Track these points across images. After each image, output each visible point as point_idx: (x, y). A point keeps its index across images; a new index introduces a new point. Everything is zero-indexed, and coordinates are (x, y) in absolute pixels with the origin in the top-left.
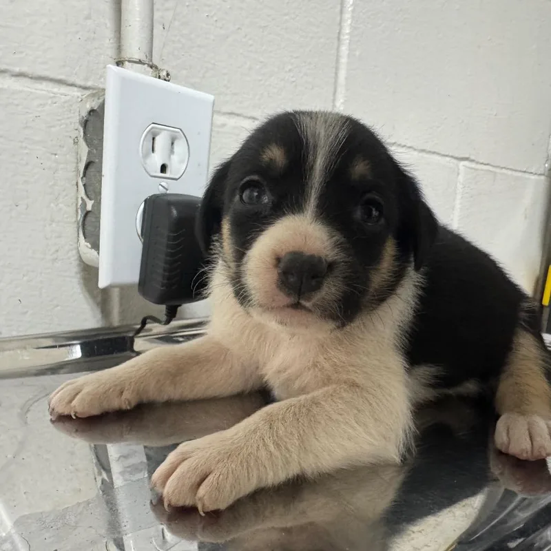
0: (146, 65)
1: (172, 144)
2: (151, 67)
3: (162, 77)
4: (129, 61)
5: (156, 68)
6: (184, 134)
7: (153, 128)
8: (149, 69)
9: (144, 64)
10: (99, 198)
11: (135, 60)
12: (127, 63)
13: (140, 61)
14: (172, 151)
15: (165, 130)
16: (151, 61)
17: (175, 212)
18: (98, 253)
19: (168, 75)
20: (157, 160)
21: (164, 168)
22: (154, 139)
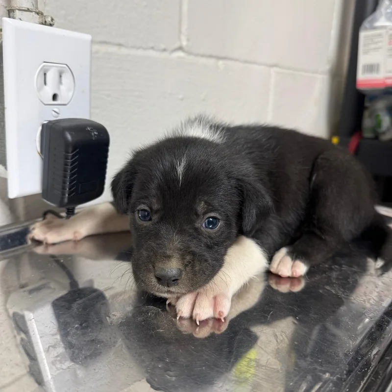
0: (34, 13)
1: (61, 76)
2: (38, 14)
3: (48, 22)
4: (20, 10)
5: (42, 14)
6: (69, 68)
7: (44, 66)
8: (37, 16)
9: (31, 12)
10: (2, 123)
11: (23, 9)
12: (17, 11)
13: (28, 9)
14: (60, 82)
15: (53, 66)
16: (37, 8)
17: (69, 137)
18: (6, 168)
19: (52, 20)
20: (49, 91)
21: (55, 97)
22: (45, 74)
